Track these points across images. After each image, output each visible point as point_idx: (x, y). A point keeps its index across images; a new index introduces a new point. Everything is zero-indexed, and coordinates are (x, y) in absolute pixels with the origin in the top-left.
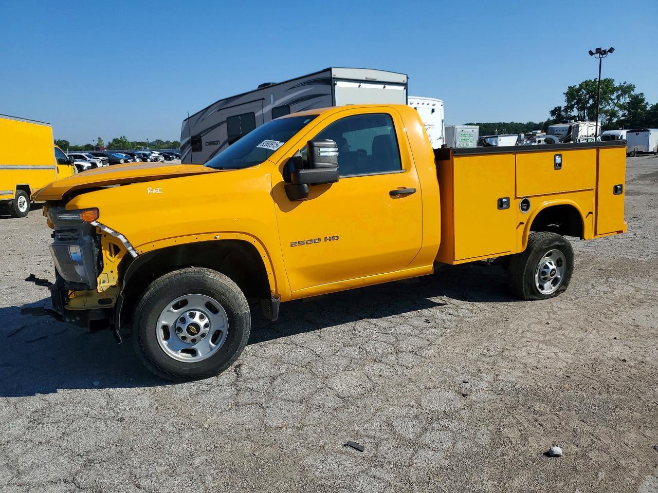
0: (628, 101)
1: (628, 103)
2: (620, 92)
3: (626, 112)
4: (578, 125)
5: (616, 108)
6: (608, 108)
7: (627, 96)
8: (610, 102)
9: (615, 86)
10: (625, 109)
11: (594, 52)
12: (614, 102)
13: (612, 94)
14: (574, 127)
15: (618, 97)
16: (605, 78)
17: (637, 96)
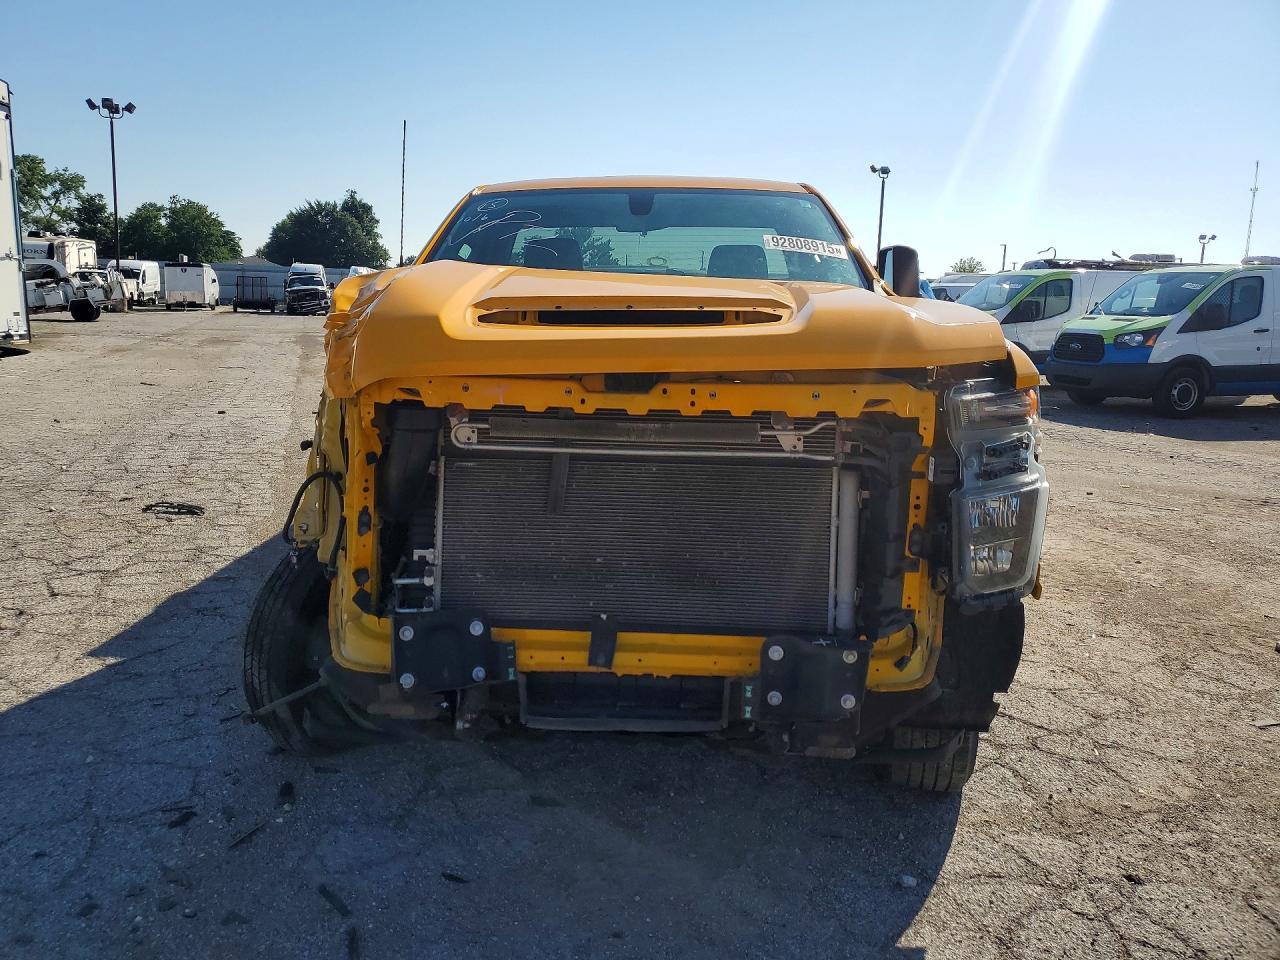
0: (78, 206)
1: (78, 209)
2: (57, 186)
3: (73, 225)
4: (63, 243)
5: (55, 217)
6: (38, 214)
7: (73, 196)
8: (42, 203)
9: (47, 173)
10: (72, 219)
11: (98, 103)
12: (49, 204)
13: (45, 187)
14: (58, 247)
15: (56, 195)
16: (26, 153)
17: (92, 199)
